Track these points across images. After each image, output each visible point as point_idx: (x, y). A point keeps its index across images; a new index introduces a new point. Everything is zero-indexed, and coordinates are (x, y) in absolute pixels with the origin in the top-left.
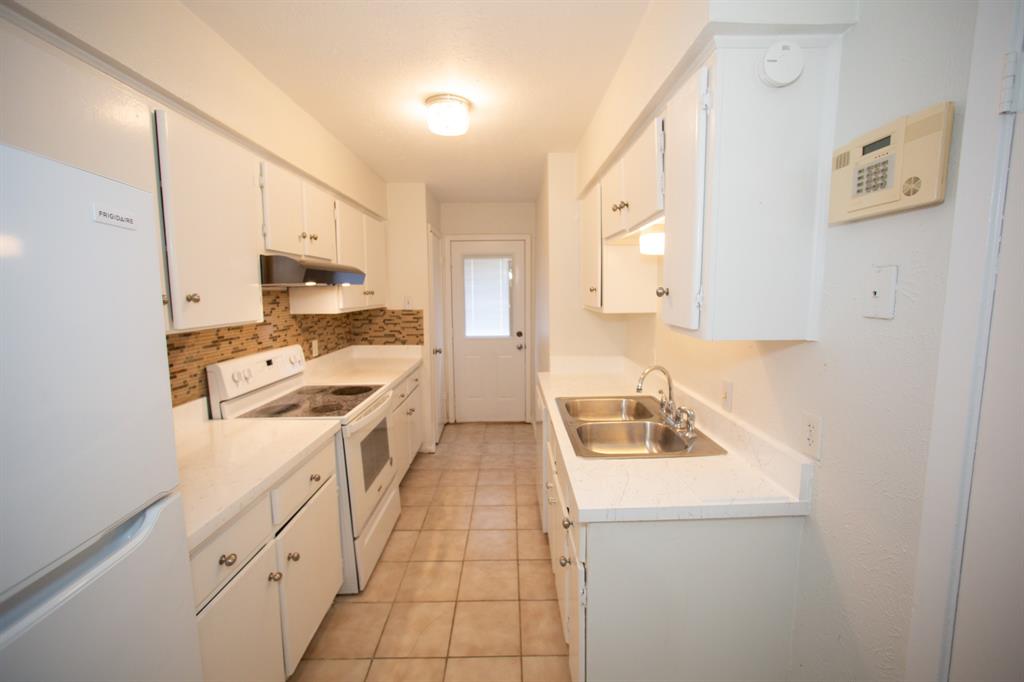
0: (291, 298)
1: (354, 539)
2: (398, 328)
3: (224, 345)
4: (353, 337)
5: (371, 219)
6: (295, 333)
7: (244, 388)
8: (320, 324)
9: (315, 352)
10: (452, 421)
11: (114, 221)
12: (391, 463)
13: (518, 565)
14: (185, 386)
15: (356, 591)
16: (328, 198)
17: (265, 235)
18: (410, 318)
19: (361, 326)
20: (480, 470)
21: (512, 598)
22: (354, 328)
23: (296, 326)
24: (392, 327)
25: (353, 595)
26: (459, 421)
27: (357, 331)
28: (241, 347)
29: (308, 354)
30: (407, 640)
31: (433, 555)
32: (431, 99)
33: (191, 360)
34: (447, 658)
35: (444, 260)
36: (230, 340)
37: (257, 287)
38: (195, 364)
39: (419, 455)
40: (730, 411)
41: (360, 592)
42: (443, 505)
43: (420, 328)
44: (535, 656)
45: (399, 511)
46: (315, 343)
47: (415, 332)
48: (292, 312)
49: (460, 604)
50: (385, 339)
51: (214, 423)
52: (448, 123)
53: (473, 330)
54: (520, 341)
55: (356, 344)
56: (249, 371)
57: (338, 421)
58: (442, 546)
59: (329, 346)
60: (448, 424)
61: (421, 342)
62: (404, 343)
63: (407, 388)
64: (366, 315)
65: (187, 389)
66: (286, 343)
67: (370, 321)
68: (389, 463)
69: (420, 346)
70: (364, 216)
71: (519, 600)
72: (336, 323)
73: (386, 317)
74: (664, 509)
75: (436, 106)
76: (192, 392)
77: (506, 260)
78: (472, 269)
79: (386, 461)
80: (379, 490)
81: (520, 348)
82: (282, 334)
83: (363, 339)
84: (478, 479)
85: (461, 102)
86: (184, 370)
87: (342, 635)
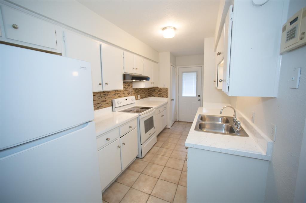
0: (133, 84)
1: (141, 145)
2: (161, 93)
3: (116, 95)
4: (150, 95)
5: (154, 63)
6: (134, 93)
7: (120, 105)
8: (140, 91)
9: (139, 98)
10: (177, 120)
11: (83, 68)
12: (154, 128)
13: (185, 162)
14: (108, 103)
15: (141, 158)
16: (141, 58)
17: (124, 69)
18: (165, 90)
19: (152, 92)
20: (182, 135)
21: (180, 170)
22: (150, 92)
23: (134, 91)
24: (160, 93)
25: (140, 158)
26: (179, 121)
27: (151, 93)
28: (120, 96)
29: (137, 98)
30: (150, 172)
31: (162, 154)
32: (164, 29)
33: (109, 98)
34: (159, 179)
35: (177, 74)
36: (118, 94)
37: (122, 81)
38: (110, 99)
39: (165, 128)
40: (253, 123)
41: (142, 158)
42: (168, 142)
43: (167, 93)
44: (182, 186)
45: (156, 141)
46: (139, 96)
47: (166, 94)
48: (133, 88)
49: (165, 167)
50: (158, 96)
51: (114, 112)
52: (169, 35)
53: (184, 94)
54: (199, 98)
55: (151, 97)
56: (121, 101)
57: (138, 115)
58: (165, 152)
59: (143, 97)
60: (176, 121)
61: (167, 97)
62: (163, 97)
63: (162, 109)
64: (153, 89)
65: (108, 104)
66: (131, 95)
67: (154, 91)
68: (153, 128)
69: (167, 98)
70: (152, 62)
71: (182, 171)
72: (145, 91)
73: (159, 90)
74: (212, 147)
75: (165, 30)
76: (109, 105)
77: (196, 73)
78: (185, 75)
79: (153, 127)
80: (150, 134)
81: (199, 100)
82: (130, 93)
83: (153, 96)
84: (180, 137)
85: (172, 28)
86: (108, 100)
87: (136, 166)
